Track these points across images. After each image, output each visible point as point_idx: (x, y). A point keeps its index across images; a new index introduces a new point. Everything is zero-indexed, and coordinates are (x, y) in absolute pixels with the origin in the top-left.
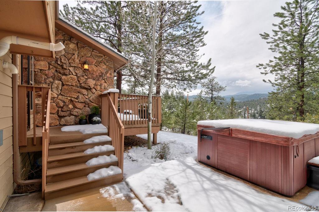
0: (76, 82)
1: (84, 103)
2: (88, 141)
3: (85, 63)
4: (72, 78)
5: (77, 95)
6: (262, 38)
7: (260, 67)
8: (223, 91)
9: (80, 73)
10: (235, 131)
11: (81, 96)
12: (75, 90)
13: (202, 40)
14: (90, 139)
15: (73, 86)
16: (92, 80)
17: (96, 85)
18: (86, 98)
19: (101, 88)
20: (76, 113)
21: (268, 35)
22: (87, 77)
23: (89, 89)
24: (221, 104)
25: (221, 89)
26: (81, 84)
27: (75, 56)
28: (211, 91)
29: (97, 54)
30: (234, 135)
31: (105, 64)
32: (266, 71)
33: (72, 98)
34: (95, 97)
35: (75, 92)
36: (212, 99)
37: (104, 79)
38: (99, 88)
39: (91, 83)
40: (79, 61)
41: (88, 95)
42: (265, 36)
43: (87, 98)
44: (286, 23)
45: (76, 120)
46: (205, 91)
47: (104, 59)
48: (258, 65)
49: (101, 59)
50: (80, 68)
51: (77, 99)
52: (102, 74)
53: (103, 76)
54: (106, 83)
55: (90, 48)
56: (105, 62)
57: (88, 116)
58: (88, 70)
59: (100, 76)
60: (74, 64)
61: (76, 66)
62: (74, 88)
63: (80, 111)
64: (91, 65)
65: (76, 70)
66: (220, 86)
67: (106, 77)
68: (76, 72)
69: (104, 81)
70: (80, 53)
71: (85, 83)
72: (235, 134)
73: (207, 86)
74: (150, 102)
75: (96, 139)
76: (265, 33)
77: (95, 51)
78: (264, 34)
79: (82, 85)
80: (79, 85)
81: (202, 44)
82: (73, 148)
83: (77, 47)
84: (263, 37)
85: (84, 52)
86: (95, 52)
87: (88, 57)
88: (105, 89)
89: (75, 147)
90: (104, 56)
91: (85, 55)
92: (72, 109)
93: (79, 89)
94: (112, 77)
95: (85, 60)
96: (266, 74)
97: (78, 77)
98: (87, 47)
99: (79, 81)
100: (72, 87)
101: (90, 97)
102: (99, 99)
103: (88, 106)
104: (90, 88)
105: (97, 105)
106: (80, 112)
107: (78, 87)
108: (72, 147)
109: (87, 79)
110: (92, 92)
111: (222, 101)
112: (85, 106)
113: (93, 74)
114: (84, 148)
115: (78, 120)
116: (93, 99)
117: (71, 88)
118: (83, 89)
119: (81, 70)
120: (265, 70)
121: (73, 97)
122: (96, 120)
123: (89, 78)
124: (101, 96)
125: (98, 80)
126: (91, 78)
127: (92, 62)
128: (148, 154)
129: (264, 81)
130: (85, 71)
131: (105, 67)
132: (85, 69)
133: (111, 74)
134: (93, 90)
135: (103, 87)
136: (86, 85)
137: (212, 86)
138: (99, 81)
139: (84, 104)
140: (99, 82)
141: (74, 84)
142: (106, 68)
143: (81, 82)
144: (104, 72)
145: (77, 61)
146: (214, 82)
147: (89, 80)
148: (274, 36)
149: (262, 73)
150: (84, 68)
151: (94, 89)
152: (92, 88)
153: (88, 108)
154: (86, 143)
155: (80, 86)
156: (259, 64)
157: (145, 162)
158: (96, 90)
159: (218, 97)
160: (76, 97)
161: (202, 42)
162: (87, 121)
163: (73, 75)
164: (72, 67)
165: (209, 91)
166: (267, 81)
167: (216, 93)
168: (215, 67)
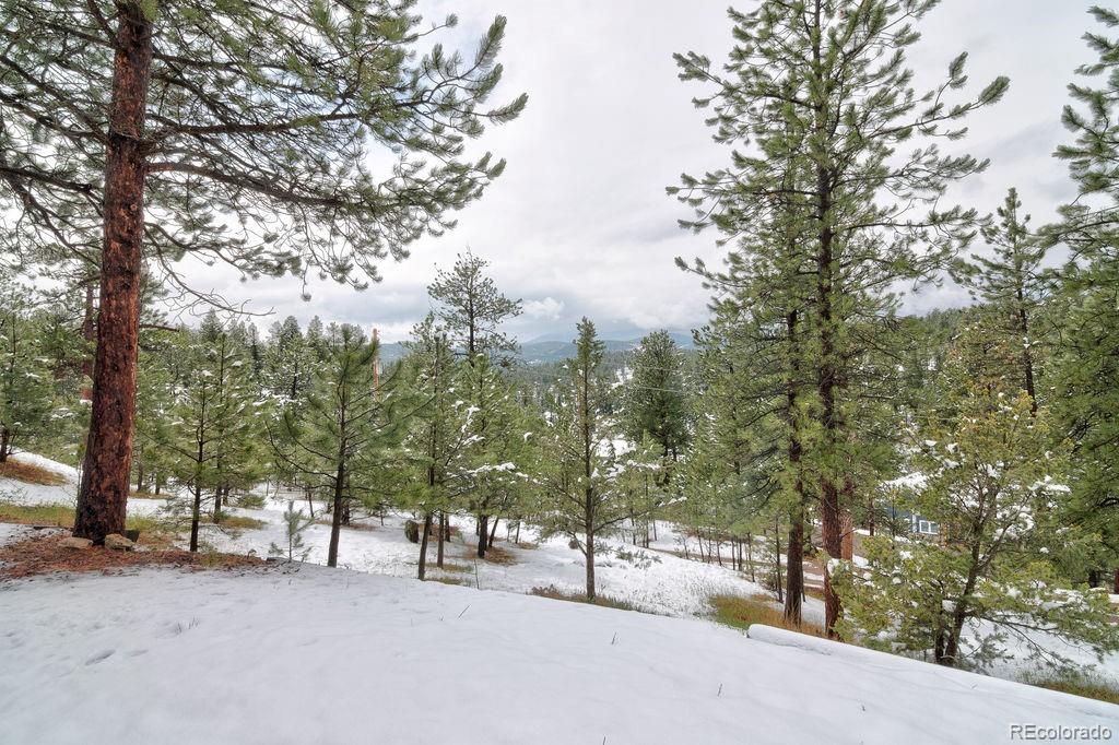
7: (685, 192)
8: (510, 315)
21: (704, 64)
24: (505, 364)
25: (504, 307)
28: (467, 315)
32: (701, 213)
36: (472, 346)
42: (694, 68)
46: (446, 312)
48: (679, 184)
66: (499, 296)
73: (451, 295)
76: (690, 52)
78: (689, 57)
84: (685, 69)
96: (699, 226)
111: (509, 354)
120: (696, 207)
129: (680, 263)
137: (469, 293)
146: (480, 280)
149: (684, 225)
156: (682, 178)
159: (496, 341)
165: (460, 316)
166: (693, 265)
167: (487, 325)
168: (520, 103)
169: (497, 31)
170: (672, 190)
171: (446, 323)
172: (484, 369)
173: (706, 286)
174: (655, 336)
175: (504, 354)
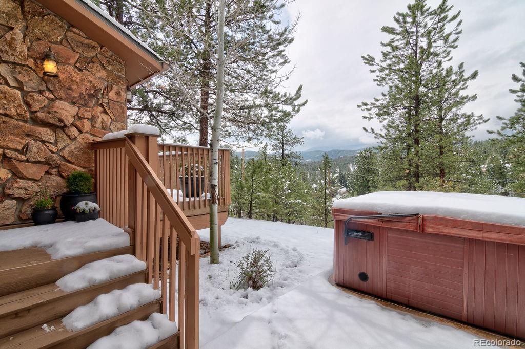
0: (20, 106)
1: (47, 162)
2: (73, 282)
3: (46, 57)
4: (5, 93)
5: (21, 143)
6: (364, 63)
7: (364, 107)
8: (299, 144)
9: (31, 82)
10: (432, 221)
11: (34, 146)
12: (16, 127)
13: (283, 53)
14: (79, 273)
15: (11, 117)
16: (67, 104)
17: (80, 118)
18: (52, 152)
19: (93, 127)
20: (23, 192)
21: (373, 59)
22: (52, 96)
23: (59, 127)
24: (296, 164)
25: (296, 141)
26: (36, 112)
27: (15, 34)
28: (281, 145)
29: (82, 40)
30: (430, 230)
31: (104, 68)
32: (370, 114)
33: (7, 151)
34: (78, 148)
35: (17, 135)
36: (283, 157)
37: (101, 105)
38: (87, 125)
39: (67, 111)
40: (28, 49)
41: (56, 144)
42: (369, 60)
43: (55, 150)
44: (395, 44)
45: (21, 212)
46: (273, 143)
47: (101, 53)
48: (361, 105)
49: (93, 54)
50: (31, 68)
51: (21, 152)
52: (97, 90)
53: (100, 96)
54: (107, 113)
55: (62, 19)
56: (105, 62)
57: (59, 199)
58: (56, 76)
59: (92, 96)
60: (13, 55)
61: (17, 61)
62: (14, 122)
63: (34, 184)
64: (64, 64)
65: (20, 73)
66: (294, 136)
67: (106, 100)
68: (20, 77)
69: (102, 109)
70: (30, 28)
71: (48, 109)
72: (433, 228)
73: (275, 137)
74: (215, 161)
75: (99, 271)
76: (368, 55)
77: (75, 30)
78: (367, 57)
79: (39, 114)
80: (28, 115)
81: (282, 61)
82: (20, 315)
83: (20, 10)
84: (366, 61)
85: (42, 27)
86: (75, 33)
87: (56, 43)
88: (105, 128)
89: (28, 310)
90: (99, 48)
91: (46, 35)
92: (8, 180)
93: (28, 126)
94: (123, 102)
95: (46, 50)
96: (370, 118)
97: (25, 94)
98: (52, 17)
99: (28, 104)
100: (7, 119)
101: (63, 149)
102: (88, 153)
103: (59, 172)
104: (62, 124)
105: (83, 168)
106: (35, 187)
107: (26, 121)
108: (16, 314)
109: (52, 100)
110: (69, 136)
111: (298, 160)
112: (47, 173)
113: (69, 89)
114: (60, 308)
115: (27, 210)
116: (71, 153)
117: (4, 122)
118: (41, 127)
119: (33, 76)
120: (369, 112)
121: (9, 149)
122: (87, 209)
123: (61, 99)
124: (95, 146)
125: (85, 105)
126: (65, 100)
127: (68, 59)
128: (220, 278)
129: (365, 129)
130: (46, 77)
131: (102, 74)
132: (45, 73)
133: (118, 93)
134: (71, 129)
135: (98, 125)
136: (50, 116)
137: (282, 135)
138: (88, 109)
139: (46, 168)
140: (89, 111)
141: (13, 112)
142: (107, 77)
143: (36, 106)
144: (101, 86)
145: (22, 48)
146: (287, 130)
147: (58, 103)
148: (381, 61)
149: (364, 117)
150: (43, 69)
151: (75, 129)
152: (68, 124)
153: (59, 178)
154: (68, 291)
155: (31, 118)
156: (363, 103)
157: (224, 303)
158: (81, 132)
159: (293, 155)
160: (19, 148)
161: (283, 57)
162: (57, 212)
163: (8, 85)
164: (7, 62)
165: (278, 144)
166: (369, 130)
167: (289, 148)
168: (306, 102)
169: (300, 88)
170: (359, 106)
171: (273, 148)
172: (290, 168)
173: (375, 137)
174: (366, 151)
175: (296, 160)
